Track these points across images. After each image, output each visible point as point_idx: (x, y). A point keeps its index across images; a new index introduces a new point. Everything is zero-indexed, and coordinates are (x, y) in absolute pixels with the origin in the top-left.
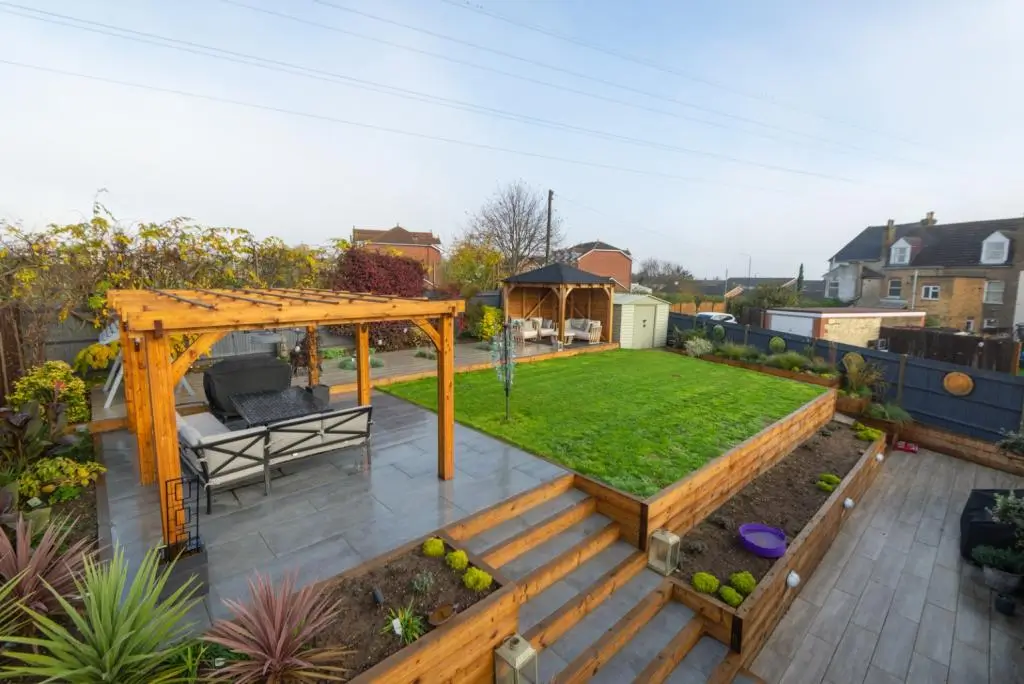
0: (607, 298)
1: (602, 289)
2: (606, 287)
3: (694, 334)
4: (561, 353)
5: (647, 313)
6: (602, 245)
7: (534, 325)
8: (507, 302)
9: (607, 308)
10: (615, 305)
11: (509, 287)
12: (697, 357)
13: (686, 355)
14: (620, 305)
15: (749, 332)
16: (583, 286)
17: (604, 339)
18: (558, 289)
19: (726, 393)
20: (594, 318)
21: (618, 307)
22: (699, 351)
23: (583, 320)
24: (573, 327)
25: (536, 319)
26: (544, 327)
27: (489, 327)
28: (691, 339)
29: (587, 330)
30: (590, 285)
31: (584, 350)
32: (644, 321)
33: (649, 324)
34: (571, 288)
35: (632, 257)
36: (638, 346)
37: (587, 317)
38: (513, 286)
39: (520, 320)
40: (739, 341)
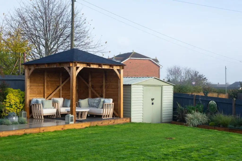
0: (117, 79)
1: (113, 70)
2: (115, 68)
3: (193, 109)
4: (72, 125)
5: (155, 93)
6: (136, 55)
7: (54, 103)
8: (28, 83)
9: (118, 88)
10: (124, 85)
11: (30, 69)
12: (194, 126)
13: (187, 125)
14: (130, 85)
15: (235, 105)
16: (92, 66)
17: (116, 114)
18: (69, 68)
19: (207, 148)
20: (108, 97)
21: (128, 87)
22: (196, 122)
23: (98, 99)
24: (90, 106)
25: (56, 99)
26: (64, 106)
27: (11, 106)
28: (190, 112)
29: (101, 107)
30: (100, 65)
31: (96, 123)
32: (152, 99)
33: (157, 102)
34: (81, 67)
35: (160, 64)
36: (147, 120)
37: (102, 97)
38: (32, 69)
39: (40, 100)
40: (228, 112)
